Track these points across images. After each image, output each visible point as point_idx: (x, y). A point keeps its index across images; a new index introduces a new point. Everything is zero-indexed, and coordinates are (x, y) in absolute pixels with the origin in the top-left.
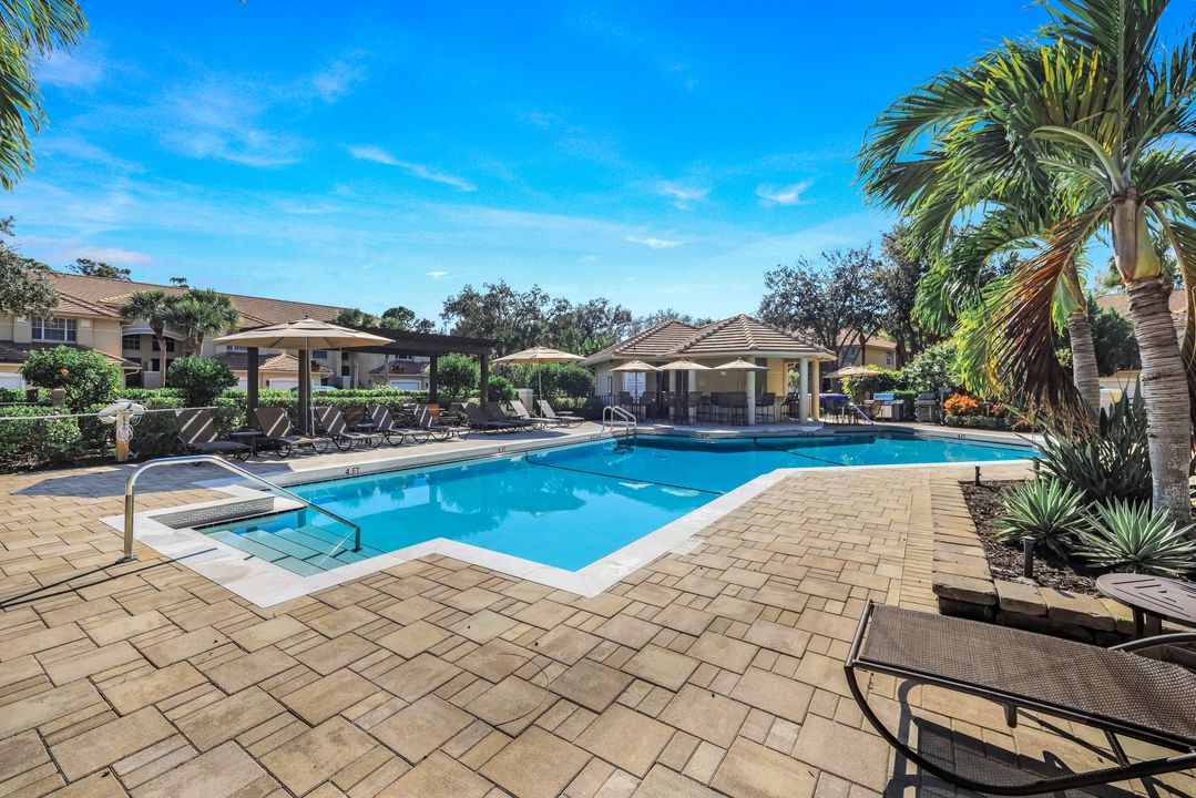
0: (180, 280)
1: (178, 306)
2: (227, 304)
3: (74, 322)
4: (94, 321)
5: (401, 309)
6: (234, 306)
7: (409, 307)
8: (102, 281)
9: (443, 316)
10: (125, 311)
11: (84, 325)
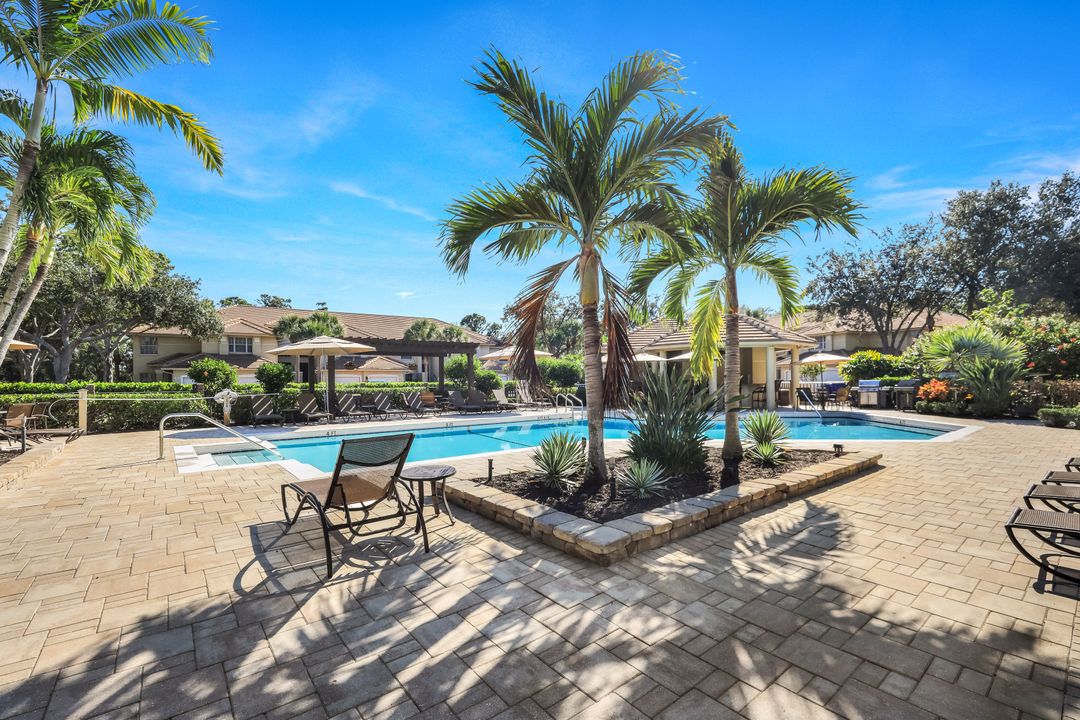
0: (323, 304)
1: (304, 325)
2: (335, 322)
3: (250, 339)
4: (262, 338)
5: (475, 315)
6: (341, 323)
7: (480, 313)
8: (275, 310)
9: (503, 320)
10: (275, 331)
11: (256, 341)
